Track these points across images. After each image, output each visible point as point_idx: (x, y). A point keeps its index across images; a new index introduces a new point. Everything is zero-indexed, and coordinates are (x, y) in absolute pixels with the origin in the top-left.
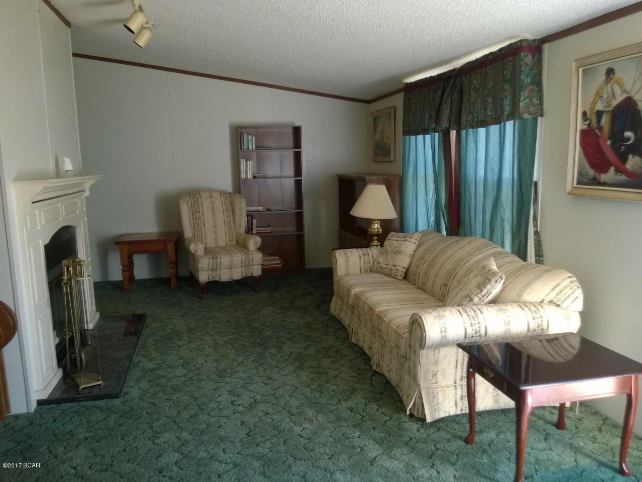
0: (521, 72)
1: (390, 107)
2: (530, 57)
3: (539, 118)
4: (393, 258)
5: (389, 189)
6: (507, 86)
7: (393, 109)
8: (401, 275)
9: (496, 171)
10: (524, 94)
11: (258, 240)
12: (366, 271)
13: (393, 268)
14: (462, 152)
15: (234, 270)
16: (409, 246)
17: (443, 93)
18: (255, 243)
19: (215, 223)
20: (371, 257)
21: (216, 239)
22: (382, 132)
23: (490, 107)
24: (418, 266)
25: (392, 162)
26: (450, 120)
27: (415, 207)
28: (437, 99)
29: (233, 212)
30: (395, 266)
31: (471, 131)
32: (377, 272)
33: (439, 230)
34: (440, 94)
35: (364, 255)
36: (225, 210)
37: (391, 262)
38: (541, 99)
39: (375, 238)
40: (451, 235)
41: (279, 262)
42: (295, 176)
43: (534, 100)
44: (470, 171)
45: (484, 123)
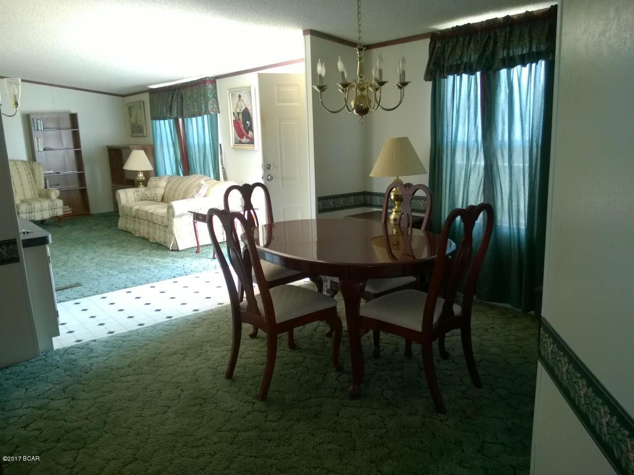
0: (207, 92)
1: (140, 101)
2: (211, 85)
3: (218, 114)
4: (154, 190)
5: (146, 153)
6: (202, 98)
7: (142, 103)
8: (160, 199)
9: (203, 140)
10: (210, 102)
11: (58, 192)
12: (139, 200)
13: (155, 196)
14: (186, 130)
15: (44, 212)
16: (163, 183)
17: (172, 97)
18: (56, 194)
19: (21, 183)
20: (140, 192)
21: (24, 194)
22: (136, 117)
23: (196, 107)
24: (169, 193)
25: (144, 136)
26: (177, 113)
27: (163, 163)
28: (170, 101)
29: (33, 175)
30: (155, 194)
31: (189, 119)
32: (145, 200)
33: (178, 174)
34: (171, 98)
35: (136, 191)
36: (27, 173)
37: (154, 193)
38: (218, 105)
39: (141, 183)
40: (185, 175)
41: (70, 210)
42: (74, 148)
43: (215, 105)
44: (191, 140)
45: (194, 116)
